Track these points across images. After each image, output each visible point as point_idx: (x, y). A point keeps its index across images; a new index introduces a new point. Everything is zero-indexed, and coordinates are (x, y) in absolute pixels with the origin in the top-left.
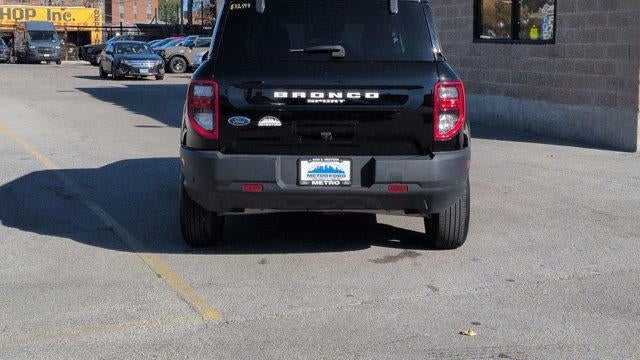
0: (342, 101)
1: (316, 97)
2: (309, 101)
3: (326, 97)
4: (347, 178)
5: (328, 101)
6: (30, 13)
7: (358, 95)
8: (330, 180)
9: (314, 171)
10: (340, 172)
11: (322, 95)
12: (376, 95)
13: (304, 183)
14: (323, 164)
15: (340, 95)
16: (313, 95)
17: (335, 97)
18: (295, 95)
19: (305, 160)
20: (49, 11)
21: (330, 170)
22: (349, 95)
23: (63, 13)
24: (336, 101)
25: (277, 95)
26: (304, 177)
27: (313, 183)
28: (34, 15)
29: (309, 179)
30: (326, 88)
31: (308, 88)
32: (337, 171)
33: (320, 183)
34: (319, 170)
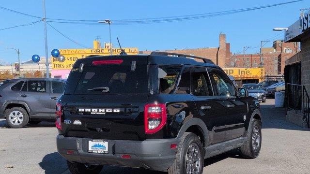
0: (104, 113)
1: (94, 111)
2: (91, 113)
3: (98, 112)
4: (107, 150)
5: (99, 113)
6: (231, 72)
7: (111, 111)
8: (100, 151)
9: (94, 146)
10: (104, 147)
11: (96, 110)
12: (118, 111)
13: (90, 152)
14: (97, 143)
15: (103, 110)
16: (93, 110)
17: (102, 111)
18: (86, 110)
19: (90, 140)
20: (239, 70)
21: (100, 146)
22: (107, 111)
23: (246, 71)
24: (102, 113)
25: (80, 110)
26: (90, 149)
27: (93, 152)
28: (233, 73)
29: (92, 150)
30: (98, 107)
31: (91, 107)
32: (103, 147)
33: (96, 152)
34: (96, 146)
